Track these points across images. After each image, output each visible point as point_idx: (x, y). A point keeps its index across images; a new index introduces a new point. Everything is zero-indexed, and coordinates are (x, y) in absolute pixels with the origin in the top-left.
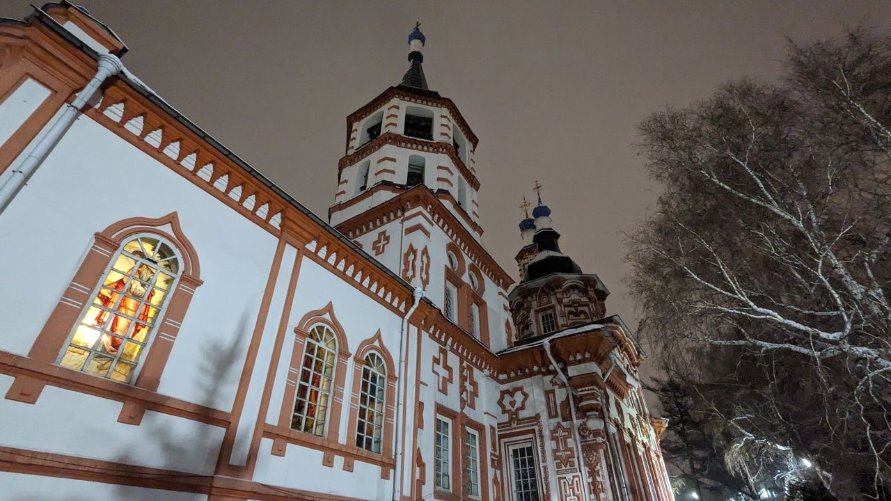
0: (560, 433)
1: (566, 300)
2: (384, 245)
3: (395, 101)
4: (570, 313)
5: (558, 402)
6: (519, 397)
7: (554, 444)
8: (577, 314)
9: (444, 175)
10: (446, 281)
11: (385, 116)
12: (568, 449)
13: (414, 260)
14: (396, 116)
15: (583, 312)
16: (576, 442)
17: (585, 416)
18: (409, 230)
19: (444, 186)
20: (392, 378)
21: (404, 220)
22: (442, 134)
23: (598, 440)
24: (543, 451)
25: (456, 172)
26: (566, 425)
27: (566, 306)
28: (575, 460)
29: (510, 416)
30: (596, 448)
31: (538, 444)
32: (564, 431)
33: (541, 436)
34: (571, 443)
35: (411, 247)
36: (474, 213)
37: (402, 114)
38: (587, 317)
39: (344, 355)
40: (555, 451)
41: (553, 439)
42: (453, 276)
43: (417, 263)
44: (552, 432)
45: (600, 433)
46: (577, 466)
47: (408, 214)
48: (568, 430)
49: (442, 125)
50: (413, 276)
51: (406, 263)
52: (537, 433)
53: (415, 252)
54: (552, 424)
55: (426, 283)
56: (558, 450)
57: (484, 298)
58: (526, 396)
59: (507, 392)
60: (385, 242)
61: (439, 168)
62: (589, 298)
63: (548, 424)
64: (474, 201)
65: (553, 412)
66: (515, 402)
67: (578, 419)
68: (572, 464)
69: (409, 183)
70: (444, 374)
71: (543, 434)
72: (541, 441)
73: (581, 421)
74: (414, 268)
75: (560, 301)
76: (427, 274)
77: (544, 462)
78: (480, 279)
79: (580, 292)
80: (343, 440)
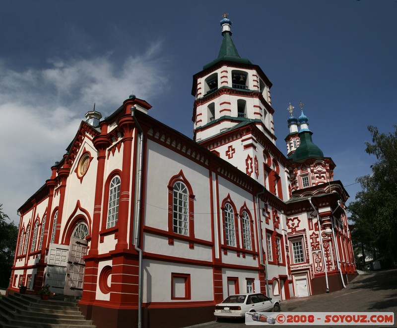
0: (314, 236)
1: (315, 171)
2: (232, 153)
3: (224, 68)
4: (317, 177)
5: (314, 223)
6: (296, 221)
7: (311, 241)
8: (320, 178)
9: (258, 110)
10: (264, 172)
11: (219, 76)
12: (317, 242)
13: (251, 163)
14: (227, 77)
15: (323, 177)
16: (320, 239)
17: (325, 229)
18: (246, 147)
19: (258, 117)
20: (252, 221)
21: (242, 141)
22: (254, 86)
23: (330, 238)
24: (307, 243)
25: (263, 107)
26: (317, 232)
27: (315, 173)
28: (320, 246)
29: (292, 230)
30: (328, 241)
31: (305, 241)
32: (316, 235)
33: (306, 238)
34: (318, 240)
35: (249, 156)
36: (272, 128)
37: (230, 75)
38: (325, 179)
39: (236, 215)
40: (311, 243)
41: (311, 238)
42: (267, 168)
43: (253, 165)
44: (311, 236)
45: (330, 235)
46: (320, 248)
47: (244, 138)
48: (317, 235)
49: (254, 80)
50: (252, 172)
51: (247, 164)
52: (304, 237)
53: (251, 159)
54: (311, 232)
55: (257, 174)
56: (313, 243)
57: (279, 176)
58: (299, 221)
59: (290, 219)
60: (233, 152)
61: (255, 106)
62: (327, 170)
63: (309, 233)
64: (271, 122)
65: (311, 228)
66: (294, 224)
67: (321, 230)
68: (318, 248)
69: (239, 115)
70: (267, 215)
71: (307, 236)
72: (306, 240)
73: (323, 231)
74: (251, 167)
75: (312, 171)
76: (257, 169)
77: (307, 247)
78: (277, 165)
79: (323, 166)
80: (241, 247)
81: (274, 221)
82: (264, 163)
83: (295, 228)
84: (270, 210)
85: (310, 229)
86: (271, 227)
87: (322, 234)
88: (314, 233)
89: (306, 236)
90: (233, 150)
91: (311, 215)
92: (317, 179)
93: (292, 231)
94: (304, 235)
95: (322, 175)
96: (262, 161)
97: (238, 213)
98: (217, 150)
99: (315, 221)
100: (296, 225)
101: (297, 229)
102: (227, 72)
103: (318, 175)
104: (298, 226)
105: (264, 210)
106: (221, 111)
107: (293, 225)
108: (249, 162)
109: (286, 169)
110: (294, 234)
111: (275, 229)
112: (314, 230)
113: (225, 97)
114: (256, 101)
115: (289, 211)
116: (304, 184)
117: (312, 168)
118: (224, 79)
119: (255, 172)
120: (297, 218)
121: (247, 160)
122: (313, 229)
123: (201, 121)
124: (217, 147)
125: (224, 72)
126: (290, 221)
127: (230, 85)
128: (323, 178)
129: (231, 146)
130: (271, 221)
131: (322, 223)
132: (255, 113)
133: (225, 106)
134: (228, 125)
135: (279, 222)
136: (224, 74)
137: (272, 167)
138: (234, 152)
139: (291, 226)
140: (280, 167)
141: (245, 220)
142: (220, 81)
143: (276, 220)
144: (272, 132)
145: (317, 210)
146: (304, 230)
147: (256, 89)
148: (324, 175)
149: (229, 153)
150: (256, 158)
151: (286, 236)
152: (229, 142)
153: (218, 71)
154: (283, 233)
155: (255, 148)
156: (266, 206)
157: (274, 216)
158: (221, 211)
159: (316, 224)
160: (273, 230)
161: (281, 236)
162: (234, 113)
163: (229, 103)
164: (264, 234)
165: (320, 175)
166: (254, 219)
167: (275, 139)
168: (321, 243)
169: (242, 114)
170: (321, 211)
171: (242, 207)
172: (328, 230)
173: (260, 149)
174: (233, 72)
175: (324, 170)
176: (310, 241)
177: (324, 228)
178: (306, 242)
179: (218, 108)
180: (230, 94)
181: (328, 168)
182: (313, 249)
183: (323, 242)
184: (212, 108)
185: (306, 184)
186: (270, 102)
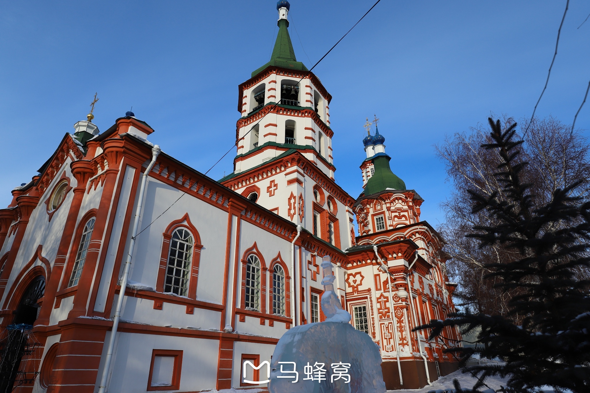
0: (382, 299)
1: (392, 208)
2: (274, 190)
3: (273, 76)
4: (395, 216)
5: (382, 281)
6: (358, 278)
7: (379, 306)
8: (400, 217)
9: (310, 133)
10: (313, 212)
11: (267, 88)
12: (386, 308)
13: (295, 203)
14: (275, 89)
15: (404, 216)
16: (391, 305)
17: (398, 290)
18: (290, 182)
19: (310, 143)
20: (288, 278)
21: (286, 175)
22: (307, 101)
23: (404, 303)
24: (372, 309)
25: (317, 129)
26: (386, 294)
27: (392, 212)
28: (390, 314)
29: (353, 289)
30: (402, 308)
31: (370, 305)
32: (385, 298)
33: (371, 301)
34: (388, 305)
35: (292, 194)
36: (330, 156)
37: (278, 87)
38: (406, 219)
39: (265, 269)
40: (379, 309)
41: (378, 302)
42: (317, 208)
43: (296, 205)
44: (378, 299)
45: (405, 299)
46: (391, 317)
47: (288, 170)
48: (387, 298)
49: (307, 93)
50: (294, 214)
51: (290, 204)
52: (369, 299)
53: (295, 198)
54: (378, 294)
55: (302, 217)
56: (381, 309)
57: (337, 217)
58: (363, 277)
59: (351, 274)
60: (275, 188)
61: (306, 129)
62: (409, 206)
63: (375, 294)
64: (329, 148)
65: (379, 287)
67: (392, 291)
68: (388, 317)
69: (286, 141)
70: (314, 269)
71: (372, 299)
72: (371, 303)
73: (394, 293)
74: (294, 208)
75: (388, 209)
76: (302, 211)
77: (372, 315)
78: (335, 204)
79: (403, 202)
80: (268, 312)
82: (313, 203)
83: (357, 287)
84: (319, 262)
85: (377, 289)
86: (319, 284)
87: (393, 297)
88: (382, 295)
89: (371, 298)
90: (276, 185)
92: (396, 219)
93: (354, 291)
94: (369, 296)
95: (402, 214)
96: (310, 199)
97: (268, 266)
98: (258, 184)
99: (384, 277)
100: (358, 282)
101: (360, 288)
102: (275, 82)
103: (397, 214)
104: (361, 284)
105: (310, 263)
106: (265, 136)
107: (355, 282)
108: (292, 201)
109: (347, 208)
110: (356, 294)
112: (382, 291)
113: (270, 117)
114: (308, 122)
115: (349, 263)
116: (378, 227)
117: (388, 205)
118: (272, 93)
119: (299, 214)
120: (359, 273)
121: (290, 199)
122: (381, 289)
124: (259, 180)
125: (272, 83)
126: (351, 277)
127: (278, 100)
128: (403, 219)
129: (273, 181)
130: (320, 277)
131: (393, 280)
132: (306, 138)
133: (271, 129)
134: (271, 154)
136: (273, 85)
137: (325, 207)
139: (352, 284)
140: (339, 204)
141: (278, 276)
142: (267, 94)
144: (330, 160)
145: (386, 263)
146: (369, 290)
147: (309, 105)
148: (406, 214)
149: (270, 189)
151: (342, 297)
152: (272, 175)
153: (266, 81)
154: (339, 293)
155: (301, 183)
156: (314, 257)
158: (241, 265)
159: (386, 283)
162: (281, 139)
163: (276, 125)
164: (308, 294)
165: (400, 214)
166: (292, 275)
167: (334, 169)
168: (392, 310)
169: (291, 139)
170: (392, 264)
171: (275, 260)
172: (402, 293)
173: (310, 183)
174: (283, 82)
175: (406, 207)
176: (376, 306)
177: (397, 287)
178: (372, 306)
179: (262, 131)
180: (278, 112)
181: (411, 204)
182: (381, 317)
183: (395, 308)
184: (256, 128)
185: (381, 226)
186: (328, 121)
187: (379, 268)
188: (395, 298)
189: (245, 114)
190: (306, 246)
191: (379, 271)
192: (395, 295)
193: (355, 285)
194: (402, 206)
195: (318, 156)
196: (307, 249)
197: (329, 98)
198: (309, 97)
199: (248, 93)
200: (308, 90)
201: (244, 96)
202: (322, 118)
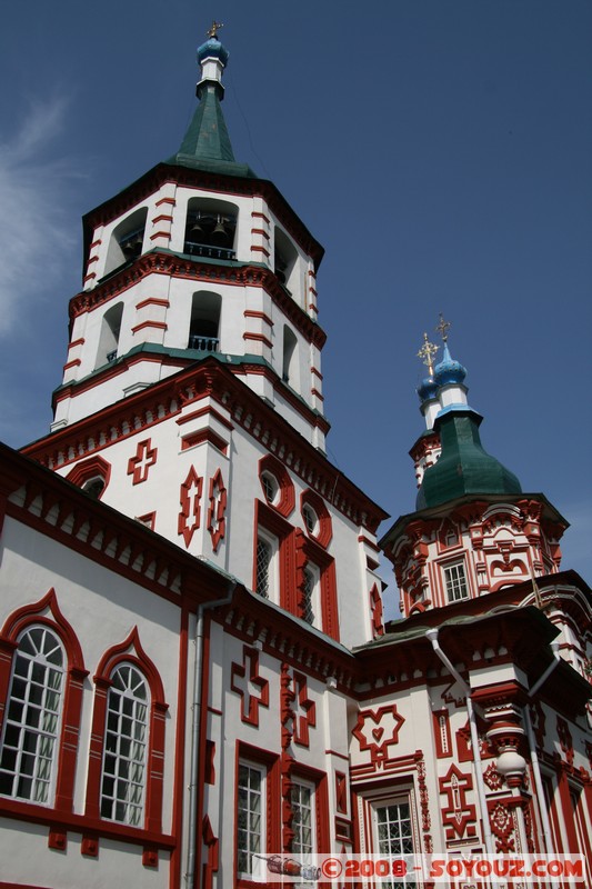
0: (455, 782)
2: (147, 466)
4: (496, 564)
5: (454, 730)
7: (444, 802)
8: (507, 567)
9: (257, 326)
10: (256, 528)
11: (151, 216)
12: (465, 808)
13: (198, 497)
14: (170, 219)
15: (518, 563)
16: (478, 796)
17: (497, 754)
18: (190, 441)
19: (256, 349)
20: (160, 707)
21: (180, 422)
22: (253, 248)
23: (516, 793)
24: (425, 812)
25: (280, 319)
26: (465, 768)
27: (489, 552)
28: (477, 825)
29: (373, 755)
30: (510, 805)
31: (419, 800)
32: (461, 777)
33: (423, 788)
34: (471, 798)
35: (192, 472)
36: (315, 392)
37: (180, 214)
38: (525, 571)
39: (78, 674)
40: (445, 812)
41: (443, 791)
42: (268, 518)
43: (204, 503)
44: (443, 781)
45: (521, 781)
46: (478, 834)
47: (186, 411)
48: (468, 777)
49: (254, 231)
50: (196, 527)
51: (185, 501)
52: (417, 784)
53: (199, 482)
54: (443, 766)
55: (218, 538)
56: (450, 810)
57: (331, 551)
58: (400, 720)
59: (369, 714)
60: (150, 460)
61: (248, 314)
62: (530, 537)
63: (435, 768)
64: (314, 370)
65: (445, 749)
66: (381, 730)
67: (483, 758)
68: (472, 832)
69: (192, 344)
70: (254, 691)
71: (427, 783)
72: (423, 796)
73: (489, 762)
74: (197, 511)
75: (477, 545)
76: (221, 520)
77: (426, 829)
78: (324, 516)
79: (515, 526)
80: (80, 807)
81: (288, 715)
82: (259, 503)
83: (383, 749)
84: (269, 672)
85: (440, 754)
86: (268, 736)
87: (484, 775)
88: (453, 770)
89: (422, 780)
90: (152, 454)
91: (443, 696)
92: (498, 571)
93: (375, 761)
94: (416, 774)
95: (513, 557)
96: (247, 491)
97: (92, 665)
98: (106, 454)
99: (459, 719)
100: (388, 736)
101: (393, 752)
102: (172, 202)
103: (499, 557)
104: (394, 741)
105: (237, 670)
106: (135, 330)
107: (378, 734)
108: (193, 491)
109: (363, 532)
110: (380, 770)
111: (286, 746)
112: (455, 759)
113: (154, 284)
114: (256, 297)
115: (363, 681)
116: (450, 592)
117: (476, 535)
118: (163, 226)
119: (210, 529)
120: (391, 709)
121: (185, 487)
122: (450, 755)
123: (77, 362)
124: (109, 444)
125: (164, 204)
126: (369, 722)
127: (177, 245)
128: (517, 570)
129: (146, 443)
130: (270, 717)
131: (483, 727)
132: (247, 336)
133: (153, 313)
134: (149, 373)
135: (311, 722)
136: (166, 209)
137: (296, 520)
138: (153, 463)
139: (370, 740)
140: (339, 524)
141: (125, 698)
142: (150, 229)
143: (300, 712)
144: (314, 403)
145: (466, 677)
146: (418, 757)
147: (258, 257)
148: (522, 556)
149: (137, 466)
150: (217, 481)
151: (340, 776)
152: (145, 426)
153: (149, 202)
154: (328, 766)
155: (220, 445)
156: (252, 655)
157: (288, 698)
159: (464, 734)
160: (278, 750)
161: (318, 777)
162: (177, 337)
163: (166, 304)
164: (226, 764)
165: (506, 559)
166: (171, 698)
167: (325, 427)
168: (482, 812)
169: (207, 339)
170: (479, 679)
171: (116, 650)
172: (510, 759)
173: (247, 454)
174: (194, 207)
175: (522, 540)
176: (437, 803)
177: (493, 749)
178: (424, 804)
179: (130, 319)
180: (173, 273)
181: (536, 532)
182: (450, 835)
183: (492, 807)
184: (114, 319)
185: (457, 590)
186: (312, 307)
187: (447, 694)
188: (491, 776)
189: (91, 284)
190: (228, 621)
191: (447, 702)
192: (489, 768)
193: (379, 745)
194: (512, 537)
195: (280, 384)
196: (230, 629)
197: (316, 252)
198: (259, 240)
199: (105, 234)
200: (259, 224)
201: (94, 240)
202: (297, 298)
